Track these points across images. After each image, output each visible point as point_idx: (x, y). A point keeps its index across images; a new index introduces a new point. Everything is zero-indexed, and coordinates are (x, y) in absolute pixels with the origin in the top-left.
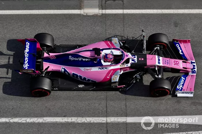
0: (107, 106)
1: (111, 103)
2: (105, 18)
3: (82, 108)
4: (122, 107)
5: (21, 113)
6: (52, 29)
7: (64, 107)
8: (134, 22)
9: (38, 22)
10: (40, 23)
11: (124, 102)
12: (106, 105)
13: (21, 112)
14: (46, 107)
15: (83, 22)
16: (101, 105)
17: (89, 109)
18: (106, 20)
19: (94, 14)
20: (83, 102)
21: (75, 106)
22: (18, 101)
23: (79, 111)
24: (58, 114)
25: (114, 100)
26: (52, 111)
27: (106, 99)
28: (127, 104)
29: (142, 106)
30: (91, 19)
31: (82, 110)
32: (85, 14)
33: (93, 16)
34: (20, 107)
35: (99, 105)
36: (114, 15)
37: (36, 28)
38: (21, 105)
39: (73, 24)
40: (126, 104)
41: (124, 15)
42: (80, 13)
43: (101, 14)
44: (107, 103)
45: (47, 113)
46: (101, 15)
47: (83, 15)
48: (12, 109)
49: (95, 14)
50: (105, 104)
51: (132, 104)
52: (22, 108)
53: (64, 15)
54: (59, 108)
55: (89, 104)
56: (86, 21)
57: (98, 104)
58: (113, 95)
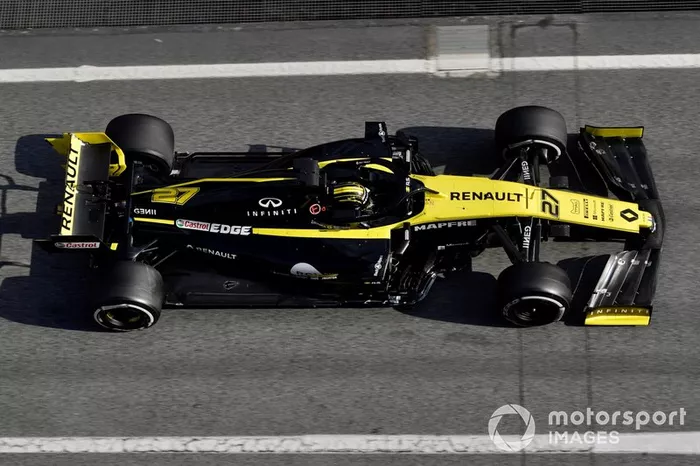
0: (525, 394)
1: (536, 384)
2: (510, 87)
3: (434, 403)
4: (577, 397)
5: (224, 420)
6: (328, 129)
7: (373, 400)
8: (616, 97)
9: (280, 105)
10: (285, 109)
11: (582, 382)
12: (521, 392)
13: (227, 417)
14: (311, 400)
15: (437, 102)
16: (504, 393)
17: (461, 407)
18: (518, 93)
19: (470, 72)
20: (440, 383)
21: (411, 395)
22: (212, 380)
23: (426, 414)
24: (351, 422)
25: (548, 376)
26: (333, 412)
27: (521, 371)
28: (594, 388)
29: (648, 396)
30: (463, 91)
31: (437, 410)
32: (442, 75)
33: (468, 79)
34: (220, 401)
35: (496, 391)
36: (542, 77)
37: (271, 124)
38: (225, 394)
39: (400, 108)
40: (589, 387)
41: (577, 75)
42: (425, 71)
43: (497, 74)
44: (521, 387)
45: (315, 419)
46: (499, 78)
47: (436, 79)
48: (194, 406)
49: (477, 74)
50: (518, 390)
51: (611, 386)
52: (227, 403)
53: (371, 78)
54: (357, 402)
55: (460, 387)
56: (448, 97)
57: (492, 390)
58: (546, 356)
